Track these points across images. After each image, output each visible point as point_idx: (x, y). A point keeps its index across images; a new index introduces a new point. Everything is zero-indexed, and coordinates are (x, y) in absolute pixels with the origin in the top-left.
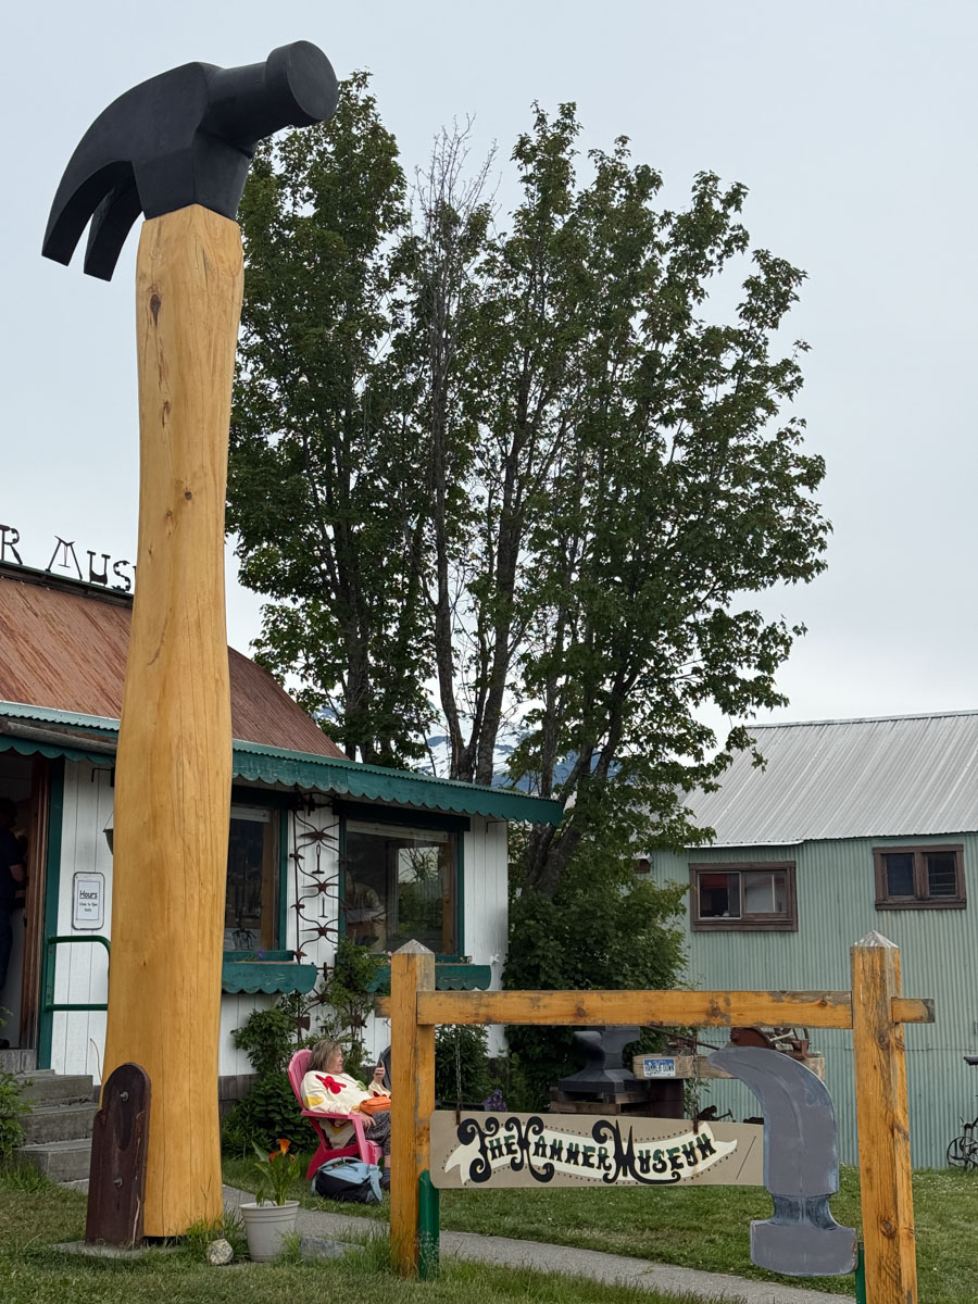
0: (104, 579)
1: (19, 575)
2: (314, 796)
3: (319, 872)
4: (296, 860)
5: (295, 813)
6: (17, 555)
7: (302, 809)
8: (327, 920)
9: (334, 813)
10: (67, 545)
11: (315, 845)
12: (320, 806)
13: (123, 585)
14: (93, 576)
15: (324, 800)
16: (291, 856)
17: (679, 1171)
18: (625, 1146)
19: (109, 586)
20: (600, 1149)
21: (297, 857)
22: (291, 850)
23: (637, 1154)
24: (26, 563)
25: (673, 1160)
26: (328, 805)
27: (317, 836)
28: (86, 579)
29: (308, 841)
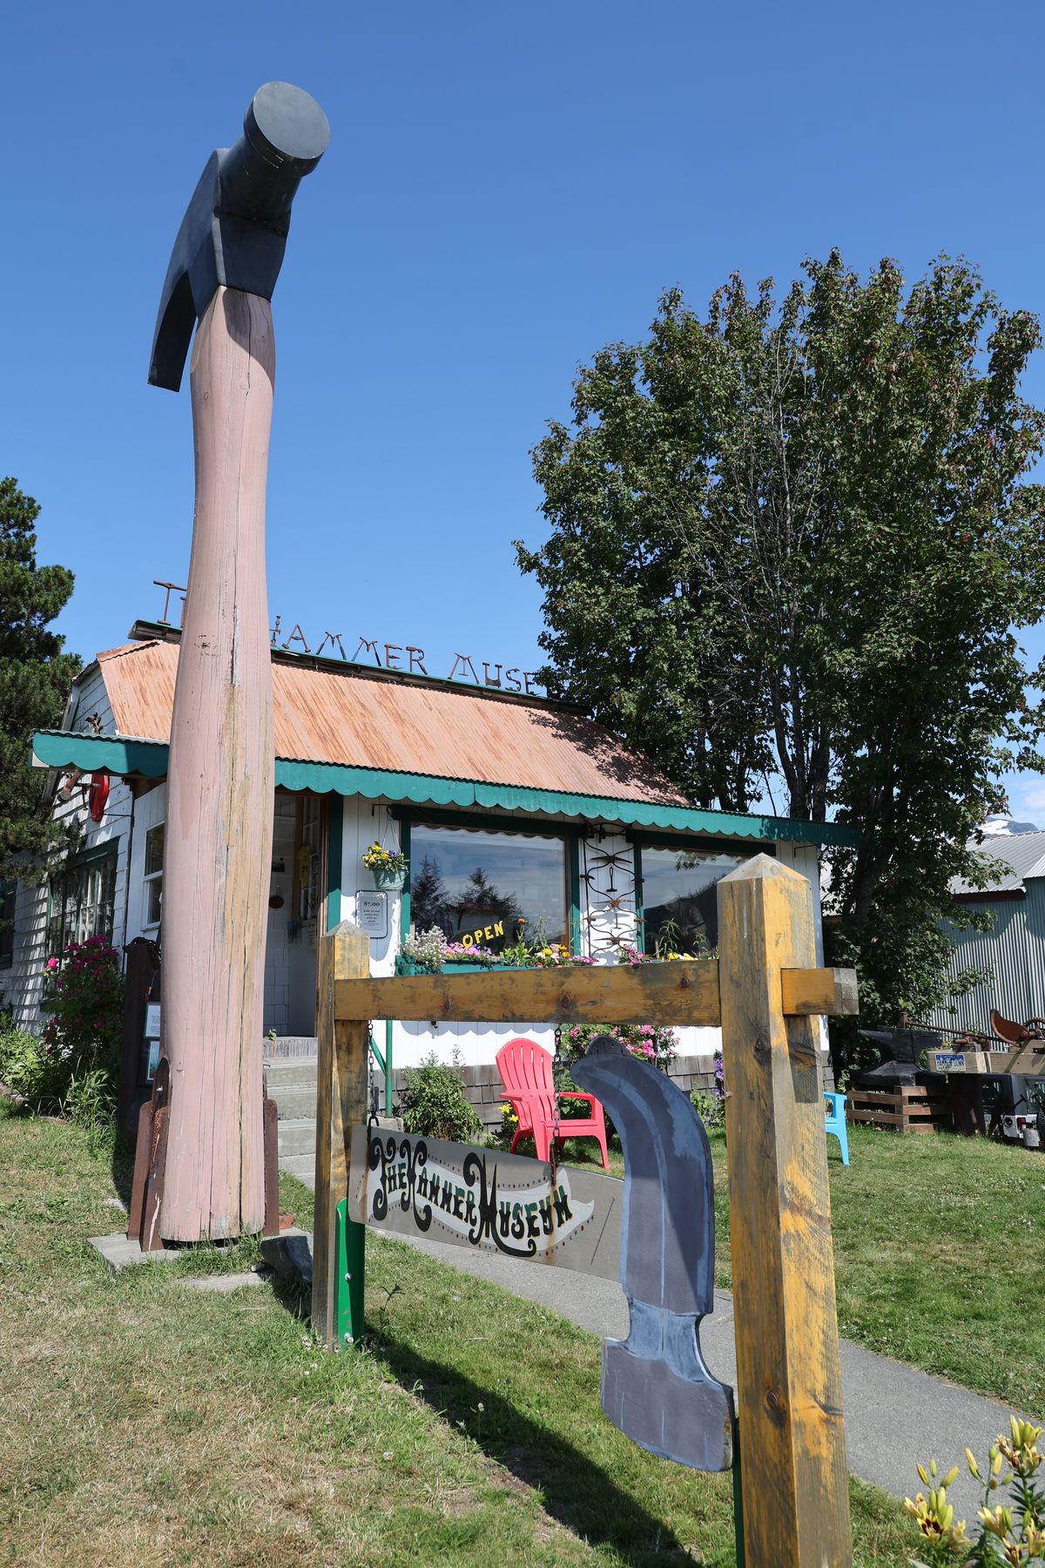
0: (497, 683)
1: (424, 682)
2: (604, 826)
3: (612, 890)
4: (587, 880)
5: (585, 841)
6: (423, 669)
7: (592, 837)
8: (620, 931)
9: (628, 841)
10: (464, 659)
11: (608, 867)
12: (612, 834)
13: (515, 686)
14: (488, 681)
15: (616, 829)
16: (582, 876)
17: (535, 1239)
18: (489, 1191)
19: (502, 688)
20: (470, 1192)
21: (587, 877)
22: (582, 871)
23: (499, 1208)
24: (431, 674)
25: (531, 1220)
26: (620, 834)
27: (610, 860)
28: (483, 684)
29: (600, 864)
